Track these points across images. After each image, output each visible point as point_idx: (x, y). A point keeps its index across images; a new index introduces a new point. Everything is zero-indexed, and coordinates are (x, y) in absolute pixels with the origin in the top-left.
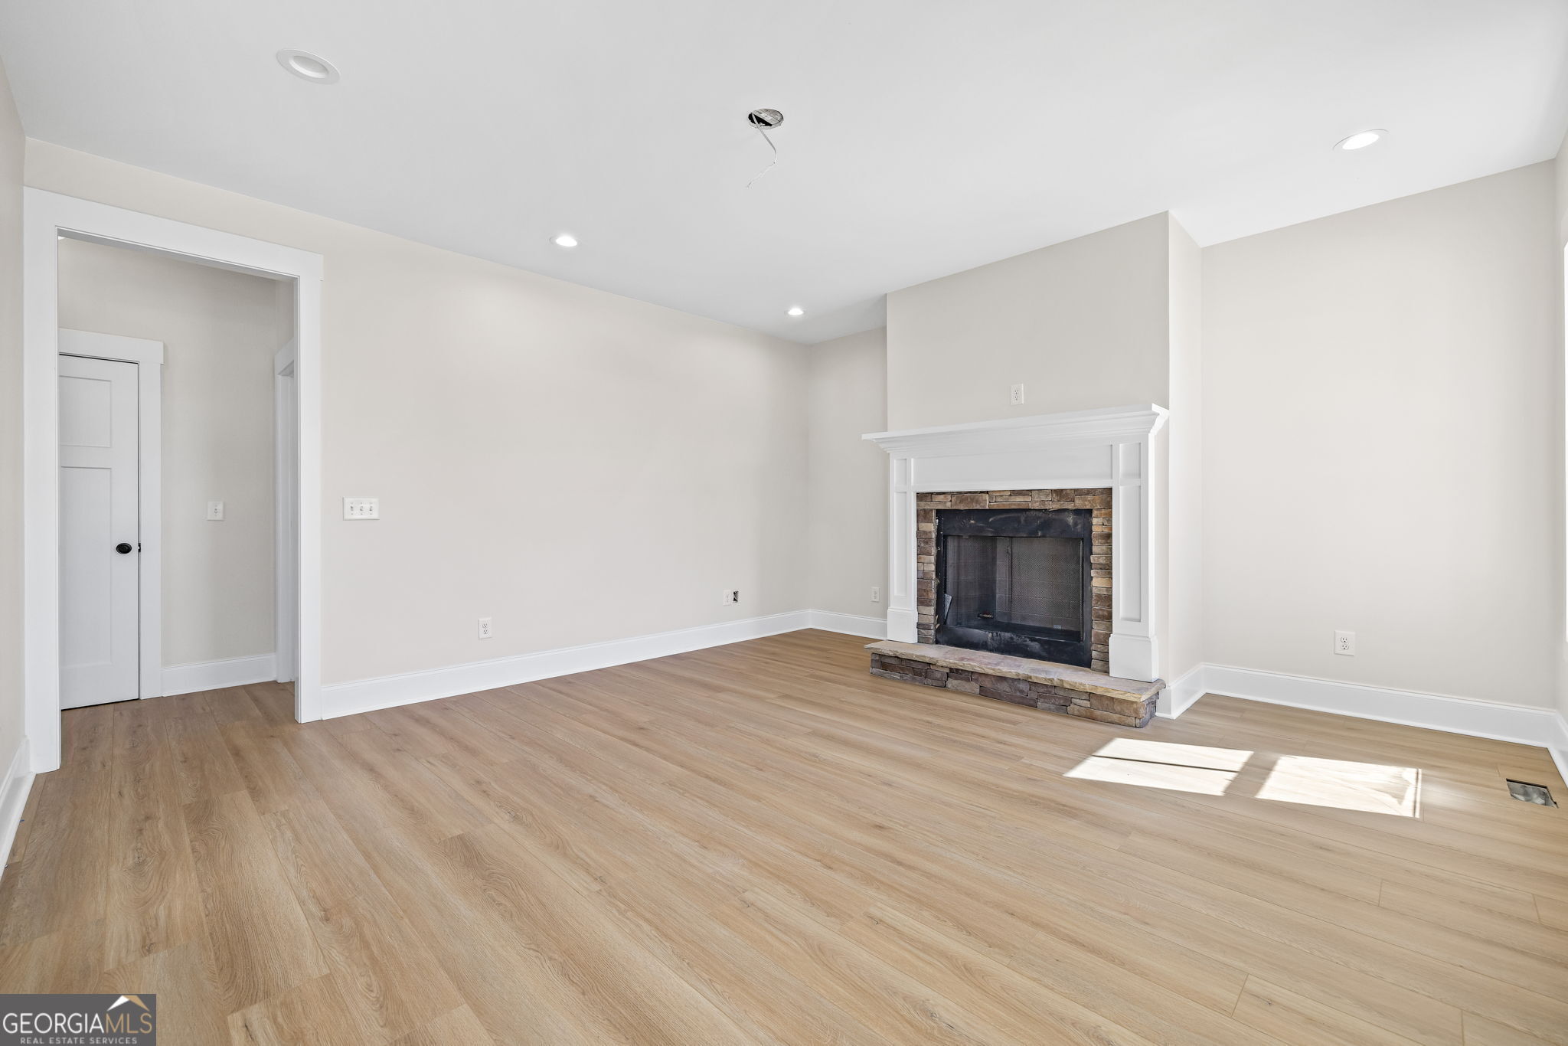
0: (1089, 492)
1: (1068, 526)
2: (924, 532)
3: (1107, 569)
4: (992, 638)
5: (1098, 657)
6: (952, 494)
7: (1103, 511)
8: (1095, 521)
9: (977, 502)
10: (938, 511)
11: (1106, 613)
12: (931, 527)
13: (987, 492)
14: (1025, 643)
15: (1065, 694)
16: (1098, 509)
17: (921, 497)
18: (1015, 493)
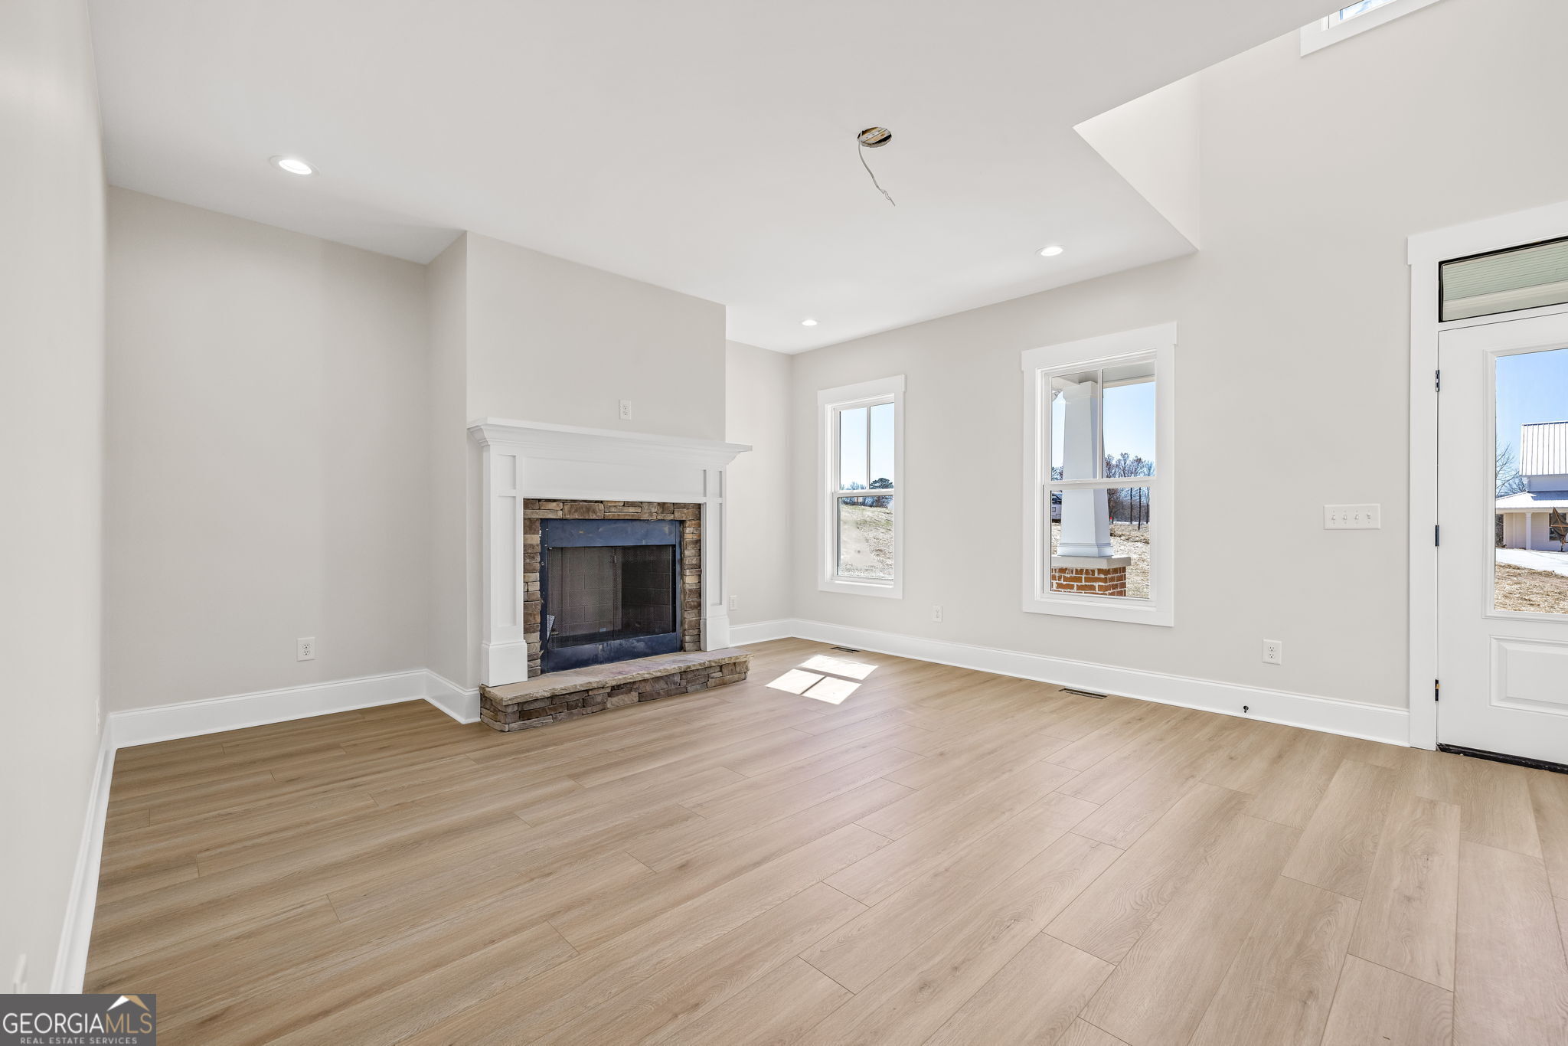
0: (685, 506)
1: (665, 534)
2: (531, 545)
3: (698, 568)
4: (603, 650)
5: (690, 640)
6: (564, 502)
7: (693, 522)
8: (688, 530)
9: (594, 512)
10: (543, 521)
11: (696, 604)
12: (536, 539)
13: (602, 502)
14: (633, 645)
15: (704, 673)
16: (690, 520)
17: (529, 503)
18: (626, 504)
